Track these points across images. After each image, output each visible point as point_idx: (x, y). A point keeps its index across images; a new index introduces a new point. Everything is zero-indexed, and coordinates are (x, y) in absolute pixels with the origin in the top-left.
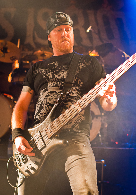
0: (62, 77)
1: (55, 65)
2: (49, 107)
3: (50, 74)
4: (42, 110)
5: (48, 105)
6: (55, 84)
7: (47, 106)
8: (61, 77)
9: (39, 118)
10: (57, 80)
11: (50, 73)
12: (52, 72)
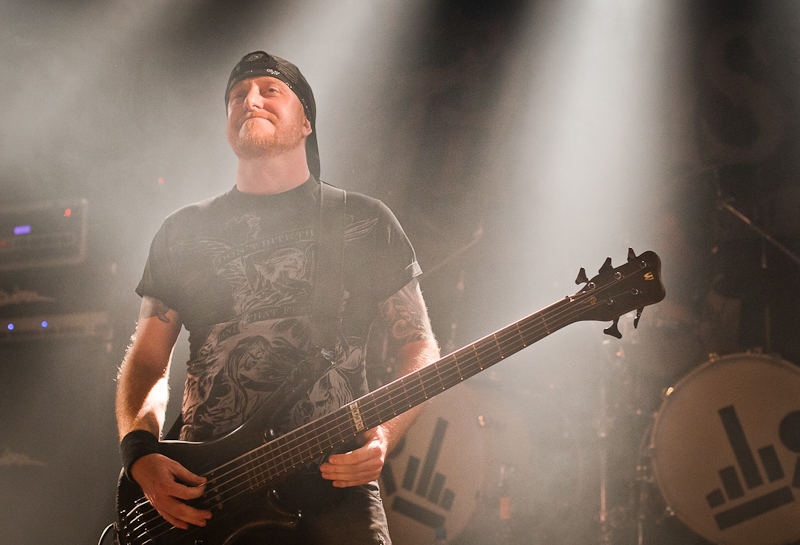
0: (281, 273)
1: (251, 226)
2: (247, 390)
3: (241, 263)
4: (222, 399)
5: (242, 383)
6: (259, 304)
7: (241, 387)
8: (276, 275)
9: (214, 422)
10: (266, 286)
11: (240, 258)
12: (246, 256)
